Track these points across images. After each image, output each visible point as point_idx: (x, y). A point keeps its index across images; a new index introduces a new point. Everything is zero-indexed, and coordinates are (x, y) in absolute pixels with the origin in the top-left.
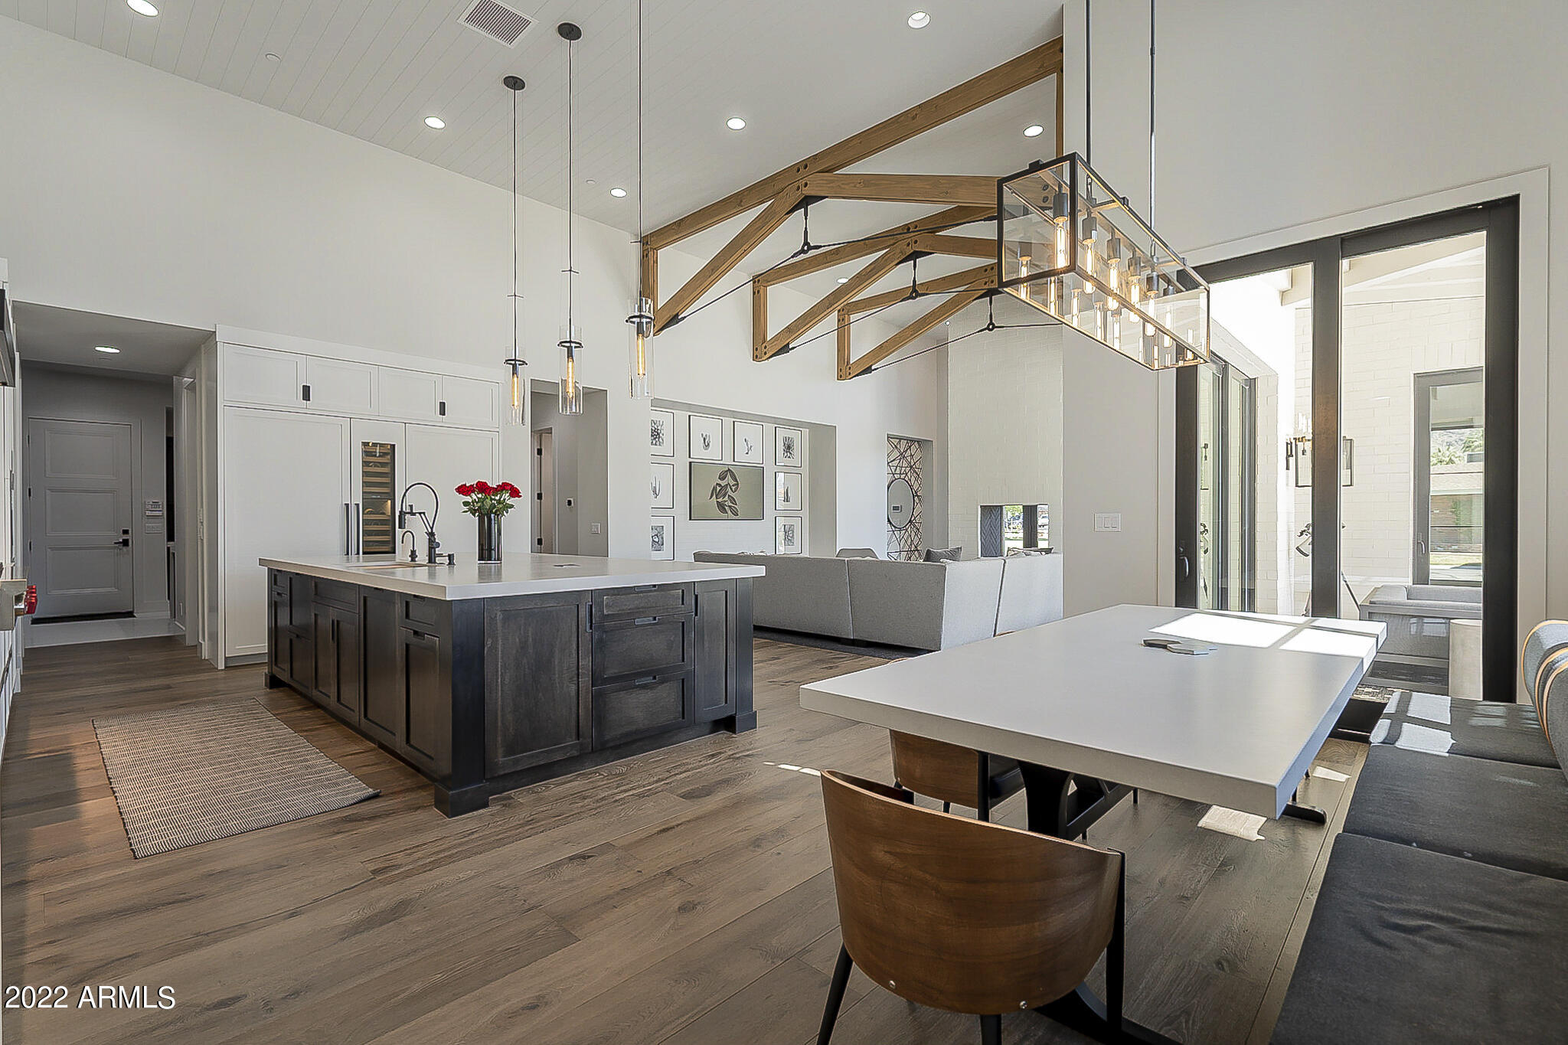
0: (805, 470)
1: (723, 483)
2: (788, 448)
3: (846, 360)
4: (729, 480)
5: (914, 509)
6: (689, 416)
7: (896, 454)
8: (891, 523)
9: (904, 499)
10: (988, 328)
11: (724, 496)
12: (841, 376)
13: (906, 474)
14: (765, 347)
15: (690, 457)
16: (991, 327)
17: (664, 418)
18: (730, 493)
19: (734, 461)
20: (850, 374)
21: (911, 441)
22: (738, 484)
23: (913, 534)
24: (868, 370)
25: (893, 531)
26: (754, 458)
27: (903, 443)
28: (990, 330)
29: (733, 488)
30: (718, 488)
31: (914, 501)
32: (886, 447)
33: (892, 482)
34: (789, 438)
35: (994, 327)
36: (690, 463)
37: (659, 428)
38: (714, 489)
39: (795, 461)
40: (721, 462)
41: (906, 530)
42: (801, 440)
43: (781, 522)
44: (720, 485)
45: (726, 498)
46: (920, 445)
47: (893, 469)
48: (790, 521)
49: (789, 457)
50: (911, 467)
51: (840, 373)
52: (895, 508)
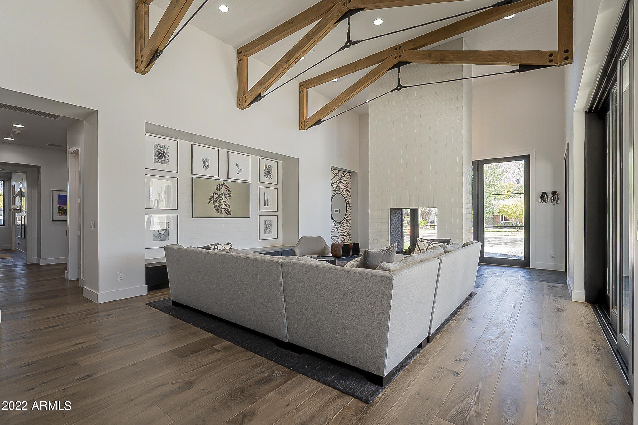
0: (280, 186)
1: (219, 193)
2: (268, 172)
3: (305, 117)
4: (224, 191)
5: (347, 211)
6: (192, 145)
7: (336, 179)
8: (333, 219)
9: (341, 205)
10: (397, 89)
11: (220, 201)
12: (302, 127)
13: (343, 191)
14: (245, 98)
15: (192, 174)
16: (399, 87)
17: (169, 144)
18: (225, 199)
19: (228, 178)
20: (307, 125)
21: (345, 172)
22: (231, 194)
23: (346, 226)
24: (318, 122)
25: (335, 224)
26: (244, 176)
27: (341, 174)
28: (398, 90)
29: (227, 196)
30: (215, 196)
31: (347, 206)
32: (330, 175)
33: (334, 195)
34: (269, 166)
35: (401, 87)
36: (192, 178)
37: (165, 151)
38: (212, 196)
39: (273, 180)
40: (218, 178)
41: (343, 223)
42: (277, 167)
43: (263, 219)
44: (216, 194)
45: (222, 202)
46: (350, 175)
47: (335, 187)
48: (269, 219)
49: (269, 178)
50: (345, 187)
51: (302, 125)
52: (336, 211)
